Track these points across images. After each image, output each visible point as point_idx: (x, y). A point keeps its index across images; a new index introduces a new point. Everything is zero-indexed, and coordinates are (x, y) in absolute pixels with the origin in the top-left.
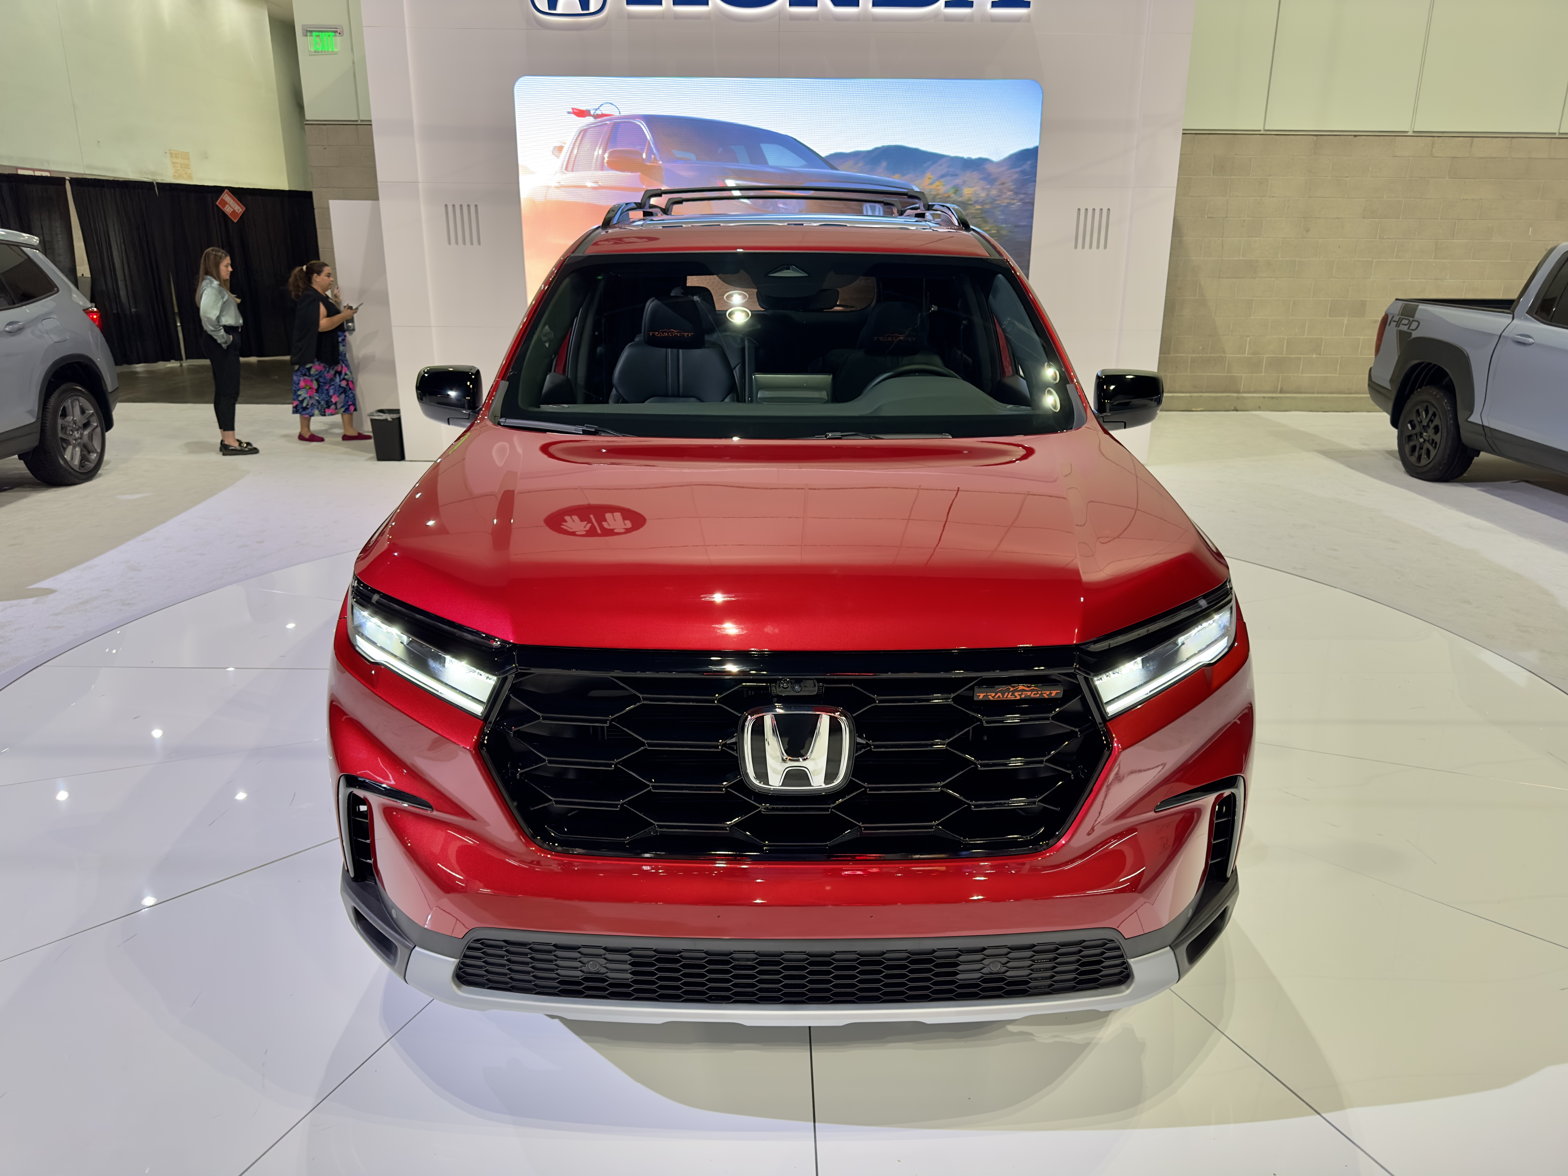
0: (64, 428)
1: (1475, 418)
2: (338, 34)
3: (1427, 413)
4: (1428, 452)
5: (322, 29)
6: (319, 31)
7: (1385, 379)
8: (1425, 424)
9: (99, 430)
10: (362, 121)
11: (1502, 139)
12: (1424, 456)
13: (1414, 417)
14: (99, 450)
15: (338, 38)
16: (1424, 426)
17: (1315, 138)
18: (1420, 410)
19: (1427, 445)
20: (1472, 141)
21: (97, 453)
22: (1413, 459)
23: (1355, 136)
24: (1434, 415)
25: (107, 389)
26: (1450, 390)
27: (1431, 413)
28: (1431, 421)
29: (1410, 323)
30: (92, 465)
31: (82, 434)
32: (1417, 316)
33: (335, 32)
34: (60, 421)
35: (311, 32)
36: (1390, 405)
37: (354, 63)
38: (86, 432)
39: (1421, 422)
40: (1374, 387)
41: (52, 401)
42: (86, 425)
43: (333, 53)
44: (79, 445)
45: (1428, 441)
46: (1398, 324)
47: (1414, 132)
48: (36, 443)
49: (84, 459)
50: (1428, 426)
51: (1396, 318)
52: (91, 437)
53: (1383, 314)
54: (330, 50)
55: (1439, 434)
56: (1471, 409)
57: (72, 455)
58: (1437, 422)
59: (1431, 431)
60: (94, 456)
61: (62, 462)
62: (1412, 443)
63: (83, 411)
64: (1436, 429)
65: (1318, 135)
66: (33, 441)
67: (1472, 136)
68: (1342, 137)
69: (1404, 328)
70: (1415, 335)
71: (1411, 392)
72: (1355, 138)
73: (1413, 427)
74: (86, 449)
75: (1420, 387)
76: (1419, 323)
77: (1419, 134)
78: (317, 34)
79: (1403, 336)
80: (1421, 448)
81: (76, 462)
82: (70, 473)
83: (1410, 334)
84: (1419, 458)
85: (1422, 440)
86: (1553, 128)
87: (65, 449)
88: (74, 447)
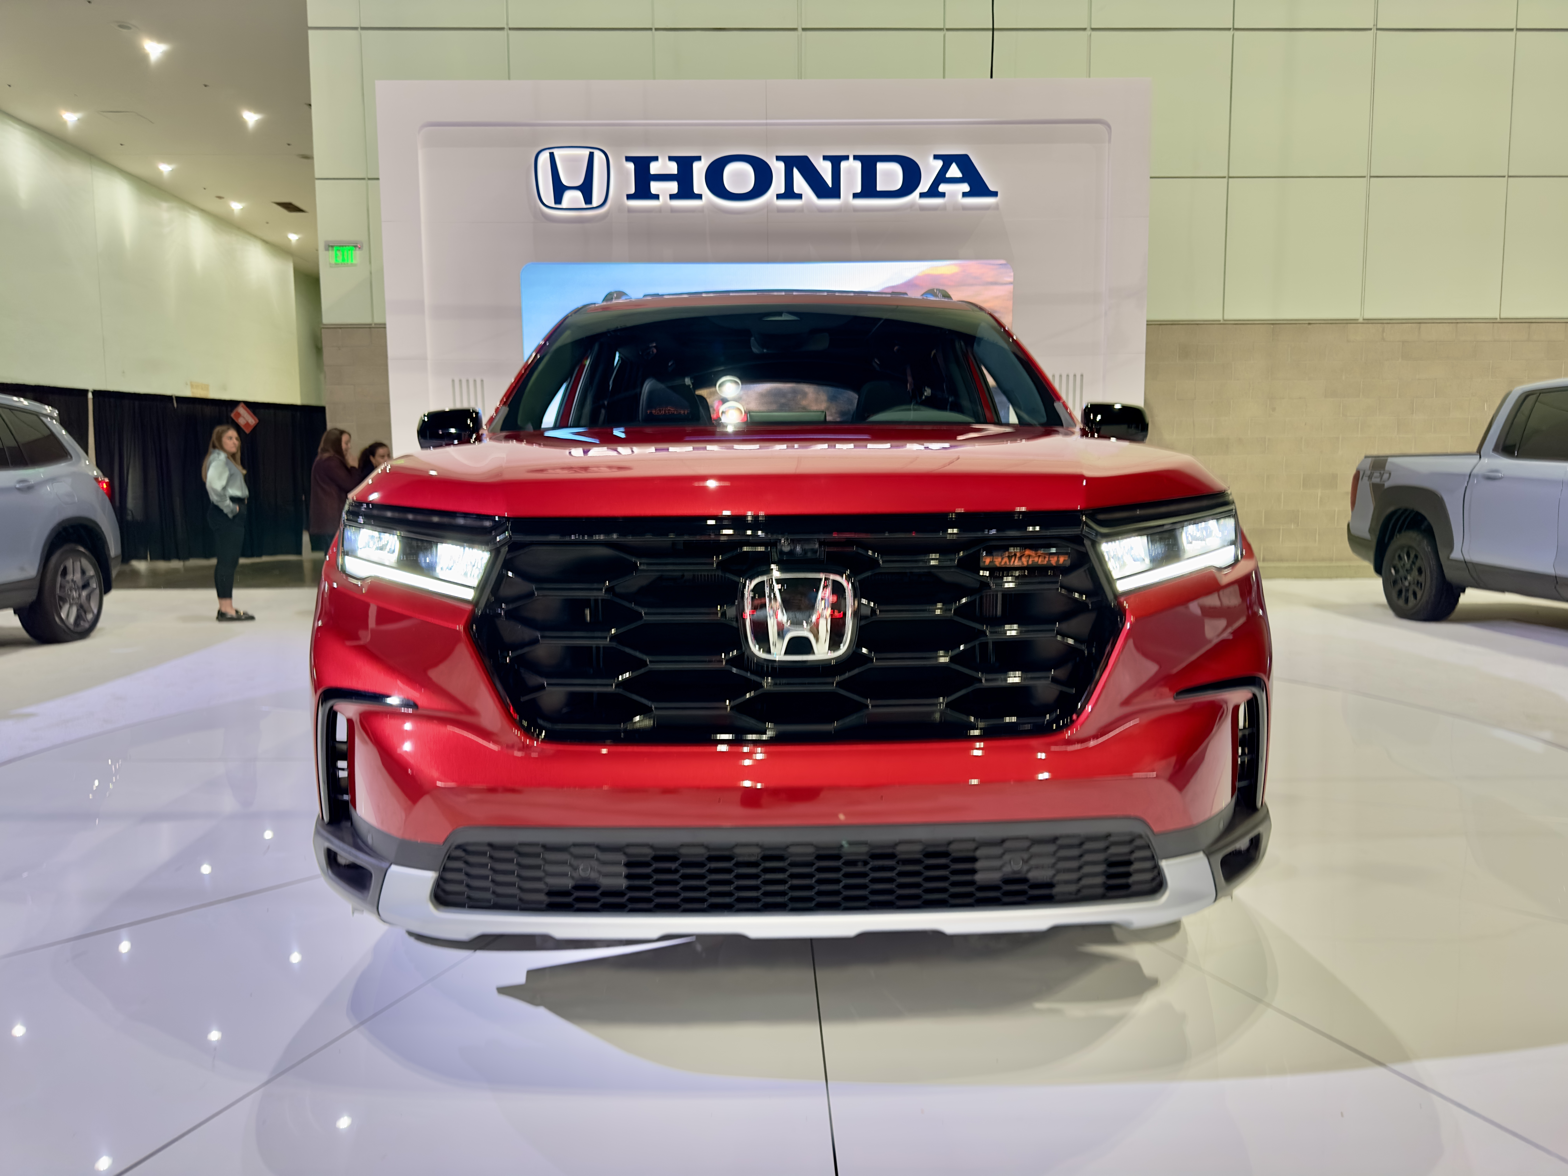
0: (62, 587)
1: (1456, 555)
2: (357, 249)
3: (1408, 556)
4: (1415, 594)
5: (342, 244)
6: (340, 246)
7: (1364, 530)
8: (1408, 566)
9: (97, 591)
10: (375, 324)
11: (1448, 324)
12: (1411, 598)
13: (1396, 562)
14: (95, 611)
15: (358, 252)
16: (1407, 570)
17: (1272, 326)
18: (1402, 555)
19: (1413, 587)
20: (1420, 328)
21: (93, 613)
22: (1401, 602)
23: (1309, 324)
24: (1416, 557)
25: (110, 555)
26: (1429, 533)
27: (1412, 556)
28: (1413, 563)
29: (1381, 476)
30: (87, 625)
31: (80, 595)
32: (1388, 467)
33: (355, 247)
34: (59, 579)
35: (332, 247)
36: (1372, 555)
37: (371, 273)
38: (84, 593)
39: (1404, 565)
40: (1354, 541)
41: (54, 559)
42: (85, 586)
43: (352, 265)
44: (76, 604)
45: (1414, 584)
46: (1370, 477)
47: (1364, 319)
48: (34, 598)
49: (79, 618)
50: (1411, 569)
51: (1368, 473)
52: (89, 597)
53: (1354, 472)
54: (349, 262)
55: (1423, 575)
56: (1450, 546)
57: (68, 614)
58: (1418, 563)
59: (1415, 572)
60: (90, 617)
61: (57, 619)
62: (1398, 588)
63: (83, 572)
64: (1420, 571)
65: (1275, 324)
66: (30, 596)
67: (1420, 322)
68: (1298, 325)
69: (1376, 480)
70: (1387, 485)
71: (1391, 538)
72: (1309, 326)
73: (1397, 571)
74: (82, 610)
75: (1400, 531)
76: (1390, 474)
77: (1368, 321)
78: (339, 248)
79: (1377, 489)
80: (1407, 590)
81: (72, 620)
82: (65, 631)
83: (1384, 485)
84: (1407, 601)
85: (1407, 584)
86: (1493, 314)
87: (61, 608)
88: (71, 605)
